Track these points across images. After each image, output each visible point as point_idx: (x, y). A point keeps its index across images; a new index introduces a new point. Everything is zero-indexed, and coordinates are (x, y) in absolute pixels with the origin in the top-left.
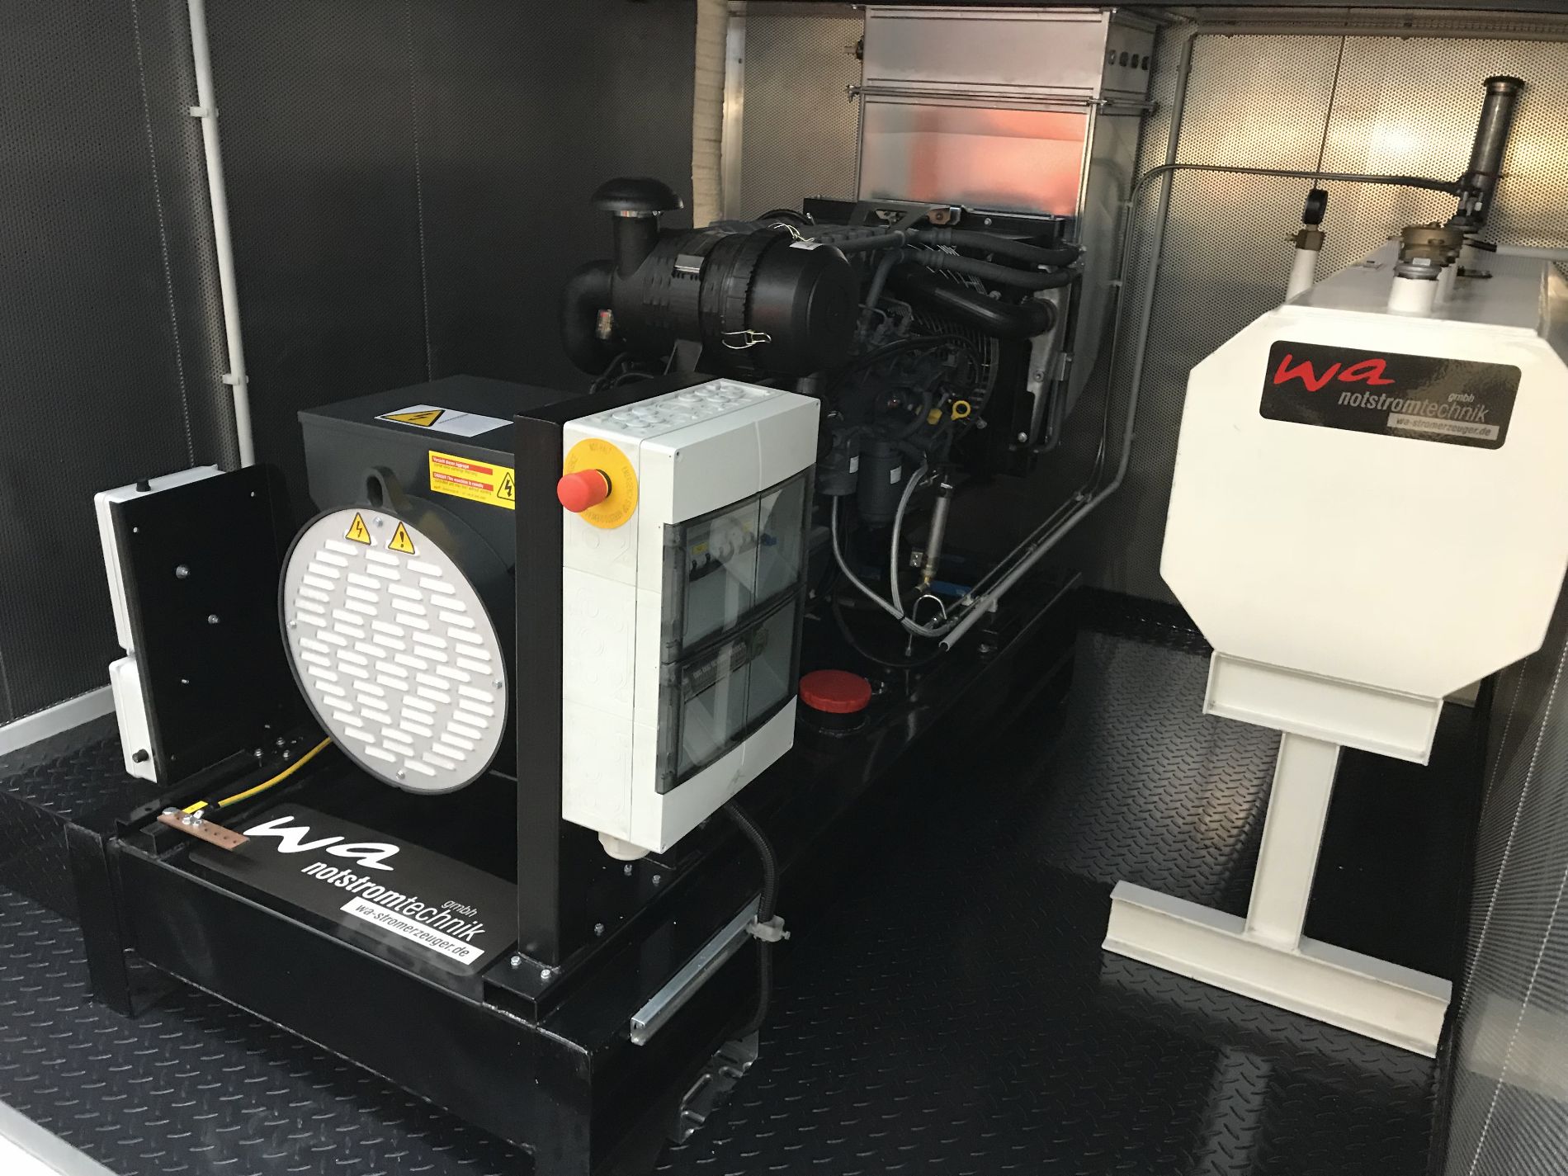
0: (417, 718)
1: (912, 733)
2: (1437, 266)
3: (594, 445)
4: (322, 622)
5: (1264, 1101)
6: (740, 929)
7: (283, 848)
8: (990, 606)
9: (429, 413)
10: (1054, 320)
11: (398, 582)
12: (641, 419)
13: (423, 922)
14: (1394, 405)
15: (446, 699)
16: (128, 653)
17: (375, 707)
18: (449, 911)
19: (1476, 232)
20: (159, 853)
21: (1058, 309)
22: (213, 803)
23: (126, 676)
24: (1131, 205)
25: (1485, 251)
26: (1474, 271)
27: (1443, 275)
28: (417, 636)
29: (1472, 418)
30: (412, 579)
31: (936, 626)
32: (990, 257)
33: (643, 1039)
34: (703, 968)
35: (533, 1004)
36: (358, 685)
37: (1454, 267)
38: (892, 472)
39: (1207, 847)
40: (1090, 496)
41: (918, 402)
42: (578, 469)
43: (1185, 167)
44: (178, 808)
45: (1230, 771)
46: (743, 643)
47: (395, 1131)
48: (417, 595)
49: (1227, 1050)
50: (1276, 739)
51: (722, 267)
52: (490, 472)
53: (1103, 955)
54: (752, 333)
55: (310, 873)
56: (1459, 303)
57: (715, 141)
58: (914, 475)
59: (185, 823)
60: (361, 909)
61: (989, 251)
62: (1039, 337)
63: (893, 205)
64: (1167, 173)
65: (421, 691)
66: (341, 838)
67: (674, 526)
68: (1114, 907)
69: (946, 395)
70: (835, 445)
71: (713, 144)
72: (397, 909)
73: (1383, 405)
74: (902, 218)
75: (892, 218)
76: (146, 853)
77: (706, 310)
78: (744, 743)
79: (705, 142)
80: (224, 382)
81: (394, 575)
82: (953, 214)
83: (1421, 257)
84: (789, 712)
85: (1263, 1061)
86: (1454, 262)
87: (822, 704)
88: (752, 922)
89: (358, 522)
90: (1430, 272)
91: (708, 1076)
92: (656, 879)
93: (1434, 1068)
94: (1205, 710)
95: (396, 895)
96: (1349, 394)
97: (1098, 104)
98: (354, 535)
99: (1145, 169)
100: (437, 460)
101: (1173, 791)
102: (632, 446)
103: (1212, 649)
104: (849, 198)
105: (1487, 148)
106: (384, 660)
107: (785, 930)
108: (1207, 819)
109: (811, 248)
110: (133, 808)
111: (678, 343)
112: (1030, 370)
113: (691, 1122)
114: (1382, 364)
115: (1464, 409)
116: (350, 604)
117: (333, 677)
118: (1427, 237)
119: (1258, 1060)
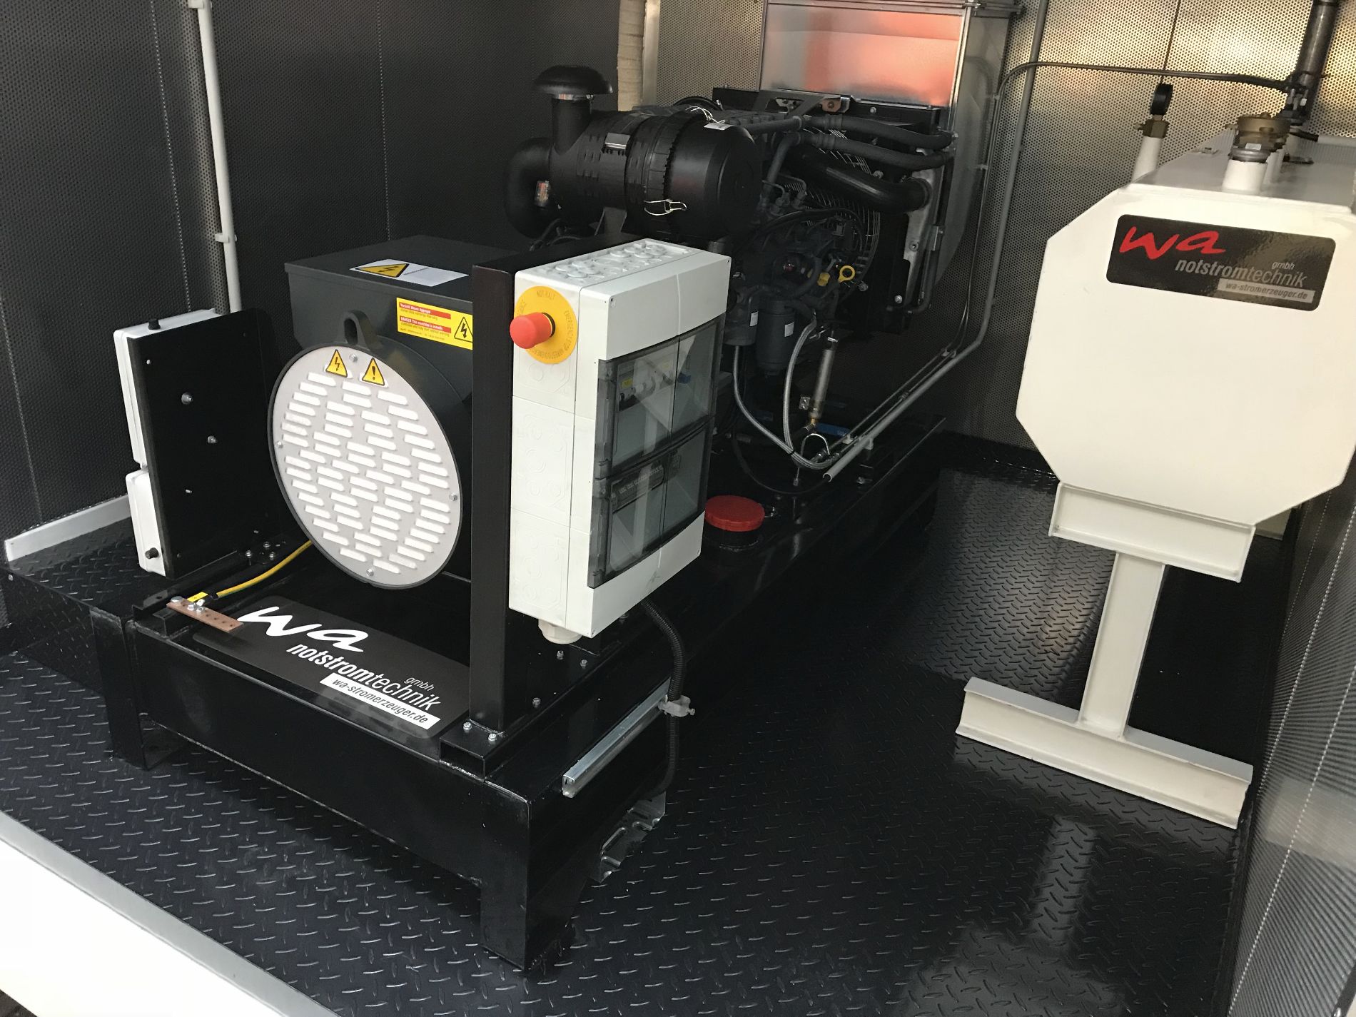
0: (385, 524)
1: (797, 549)
2: (1267, 151)
3: (541, 292)
4: (304, 443)
5: (1090, 860)
6: (654, 705)
7: (270, 632)
8: (868, 443)
9: (396, 266)
10: (928, 197)
11: (370, 409)
12: (580, 271)
13: (389, 695)
14: (1224, 271)
15: (409, 509)
16: (141, 467)
17: (349, 516)
18: (410, 686)
19: (1301, 125)
20: (168, 635)
21: (932, 188)
22: (212, 593)
23: (140, 486)
24: (998, 97)
25: (1308, 141)
26: (1299, 158)
27: (1271, 159)
28: (386, 456)
29: (1292, 284)
30: (382, 407)
31: (820, 461)
32: (874, 141)
33: (572, 792)
34: (622, 737)
35: (483, 762)
36: (335, 496)
37: (1281, 153)
38: (786, 326)
39: (1046, 652)
40: (955, 352)
41: (811, 266)
42: (527, 312)
43: (1046, 64)
44: (183, 597)
45: (1069, 589)
46: (661, 466)
47: (364, 867)
48: (386, 420)
49: (1060, 819)
50: (1111, 558)
51: (646, 144)
52: (448, 316)
53: (956, 739)
54: (671, 202)
55: (294, 653)
56: (1284, 184)
57: (638, 36)
58: (805, 329)
59: (190, 609)
60: (337, 683)
61: (874, 136)
62: (916, 212)
63: (789, 94)
64: (1031, 69)
65: (389, 502)
66: (319, 625)
67: (607, 362)
68: (967, 698)
69: (834, 261)
70: (738, 302)
71: (636, 38)
72: (367, 683)
73: (1214, 272)
74: (798, 106)
75: (790, 105)
76: (158, 633)
77: (630, 181)
78: (661, 549)
79: (629, 37)
80: (216, 240)
81: (367, 403)
82: (843, 103)
83: (1253, 142)
84: (698, 526)
85: (1090, 828)
86: (1281, 148)
87: (722, 524)
88: (662, 700)
89: (337, 358)
90: (1261, 155)
91: (623, 829)
92: (584, 663)
93: (1234, 837)
94: (1050, 534)
95: (366, 672)
96: (1185, 262)
97: (973, 7)
98: (333, 368)
99: (1013, 64)
100: (403, 306)
101: (1019, 605)
102: (573, 293)
103: (1059, 481)
104: (753, 87)
105: (1313, 51)
106: (358, 475)
107: (690, 708)
108: (1048, 629)
109: (723, 129)
110: (145, 598)
111: (606, 210)
112: (907, 240)
113: (609, 865)
114: (1215, 236)
115: (1286, 276)
116: (329, 428)
117: (313, 489)
118: (1257, 126)
119: (1085, 828)
